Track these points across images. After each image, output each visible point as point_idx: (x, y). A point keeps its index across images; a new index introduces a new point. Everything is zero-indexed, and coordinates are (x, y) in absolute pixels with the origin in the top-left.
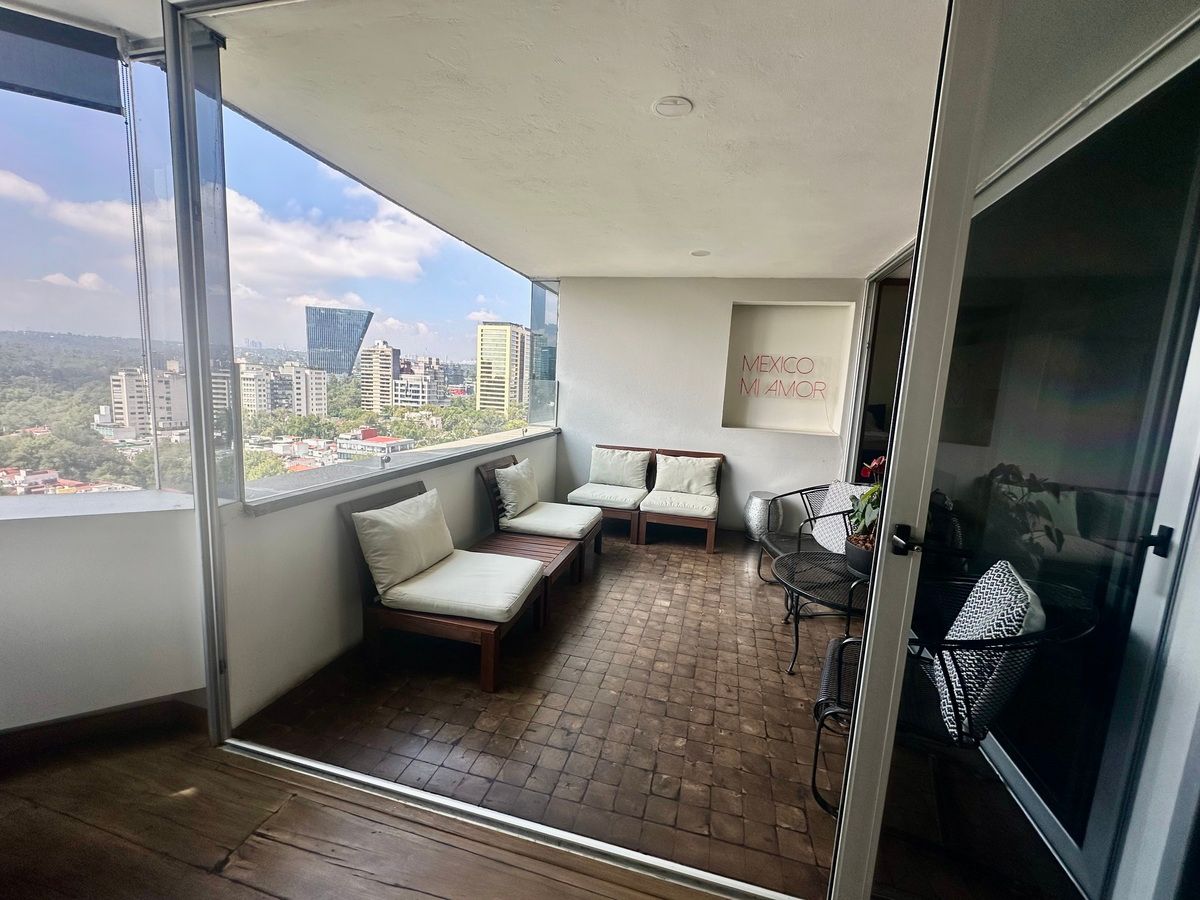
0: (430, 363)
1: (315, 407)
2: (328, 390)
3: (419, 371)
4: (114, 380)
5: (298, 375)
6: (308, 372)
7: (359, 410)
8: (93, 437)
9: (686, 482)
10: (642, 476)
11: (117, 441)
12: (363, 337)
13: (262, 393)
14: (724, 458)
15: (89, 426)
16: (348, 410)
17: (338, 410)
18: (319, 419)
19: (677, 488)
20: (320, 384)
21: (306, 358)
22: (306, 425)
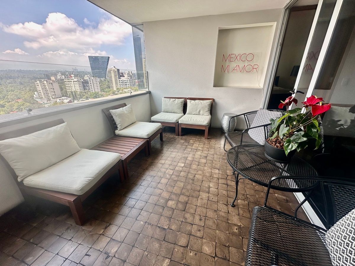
0: (129, 73)
1: (96, 89)
2: (100, 83)
3: (126, 76)
4: (36, 84)
5: (90, 79)
6: (92, 78)
7: (110, 89)
8: (35, 101)
9: (198, 111)
10: (182, 108)
11: (42, 102)
12: (107, 65)
13: (80, 86)
14: (214, 100)
15: (33, 99)
16: (107, 90)
17: (104, 90)
18: (98, 93)
19: (195, 113)
20: (97, 82)
21: (91, 73)
22: (95, 95)
